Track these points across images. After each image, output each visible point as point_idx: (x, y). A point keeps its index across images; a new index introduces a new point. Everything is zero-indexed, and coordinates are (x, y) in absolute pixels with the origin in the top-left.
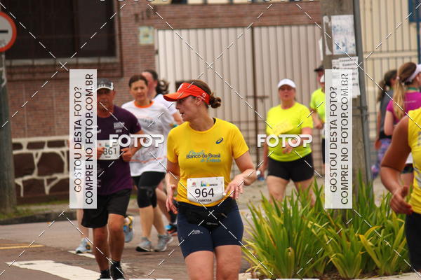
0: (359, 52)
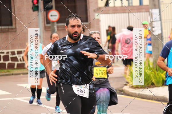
0: (161, 20)
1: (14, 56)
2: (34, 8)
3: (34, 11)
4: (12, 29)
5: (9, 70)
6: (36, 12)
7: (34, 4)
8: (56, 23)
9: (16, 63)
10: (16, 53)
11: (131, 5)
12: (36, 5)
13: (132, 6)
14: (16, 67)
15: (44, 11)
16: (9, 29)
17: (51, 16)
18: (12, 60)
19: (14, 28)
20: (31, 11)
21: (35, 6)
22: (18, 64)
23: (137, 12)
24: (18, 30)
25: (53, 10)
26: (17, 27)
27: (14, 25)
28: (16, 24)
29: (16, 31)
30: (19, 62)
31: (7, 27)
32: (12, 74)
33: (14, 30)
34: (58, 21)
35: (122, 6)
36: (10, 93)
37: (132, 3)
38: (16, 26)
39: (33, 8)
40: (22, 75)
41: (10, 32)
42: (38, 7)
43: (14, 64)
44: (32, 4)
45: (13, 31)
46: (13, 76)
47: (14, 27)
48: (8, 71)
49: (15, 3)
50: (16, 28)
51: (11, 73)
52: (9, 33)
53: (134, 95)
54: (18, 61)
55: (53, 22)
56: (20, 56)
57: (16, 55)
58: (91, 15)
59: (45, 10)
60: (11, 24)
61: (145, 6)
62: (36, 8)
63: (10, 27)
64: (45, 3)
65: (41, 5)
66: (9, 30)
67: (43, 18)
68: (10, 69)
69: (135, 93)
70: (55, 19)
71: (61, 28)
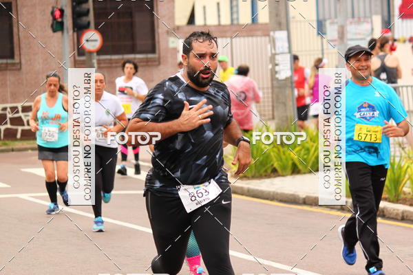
0: (290, 51)
1: (16, 115)
2: (55, 26)
3: (54, 31)
4: (14, 64)
5: (7, 142)
6: (59, 34)
7: (54, 18)
8: (95, 54)
9: (20, 128)
10: (20, 109)
11: (235, 22)
12: (60, 20)
13: (238, 25)
14: (19, 136)
15: (74, 31)
16: (7, 64)
17: (87, 41)
18: (12, 124)
19: (18, 64)
20: (50, 31)
21: (58, 22)
22: (23, 131)
23: (248, 36)
24: (24, 67)
25: (91, 30)
26: (23, 61)
27: (16, 57)
28: (20, 55)
29: (21, 68)
30: (26, 127)
31: (4, 61)
32: (13, 150)
33: (18, 67)
34: (100, 52)
35: (219, 25)
36: (8, 184)
37: (238, 19)
38: (20, 60)
39: (52, 26)
40: (30, 151)
41: (10, 70)
42: (62, 24)
43: (17, 130)
44: (51, 18)
45: (14, 68)
46: (14, 153)
47: (16, 60)
48: (5, 144)
49: (19, 17)
50: (20, 63)
51: (11, 147)
52: (8, 72)
53: (239, 191)
54: (23, 125)
55: (91, 53)
56: (28, 116)
57: (21, 114)
58: (161, 40)
59: (76, 29)
60: (12, 56)
61: (262, 24)
62: (58, 26)
63: (10, 61)
64: (75, 17)
65: (68, 22)
66: (7, 67)
67: (72, 44)
68: (8, 140)
69: (242, 188)
70: (94, 46)
71: (105, 63)
